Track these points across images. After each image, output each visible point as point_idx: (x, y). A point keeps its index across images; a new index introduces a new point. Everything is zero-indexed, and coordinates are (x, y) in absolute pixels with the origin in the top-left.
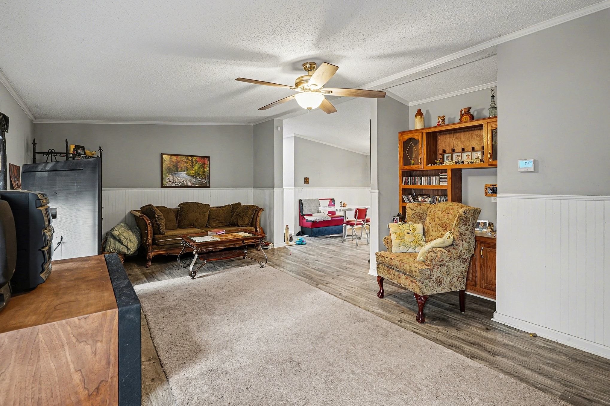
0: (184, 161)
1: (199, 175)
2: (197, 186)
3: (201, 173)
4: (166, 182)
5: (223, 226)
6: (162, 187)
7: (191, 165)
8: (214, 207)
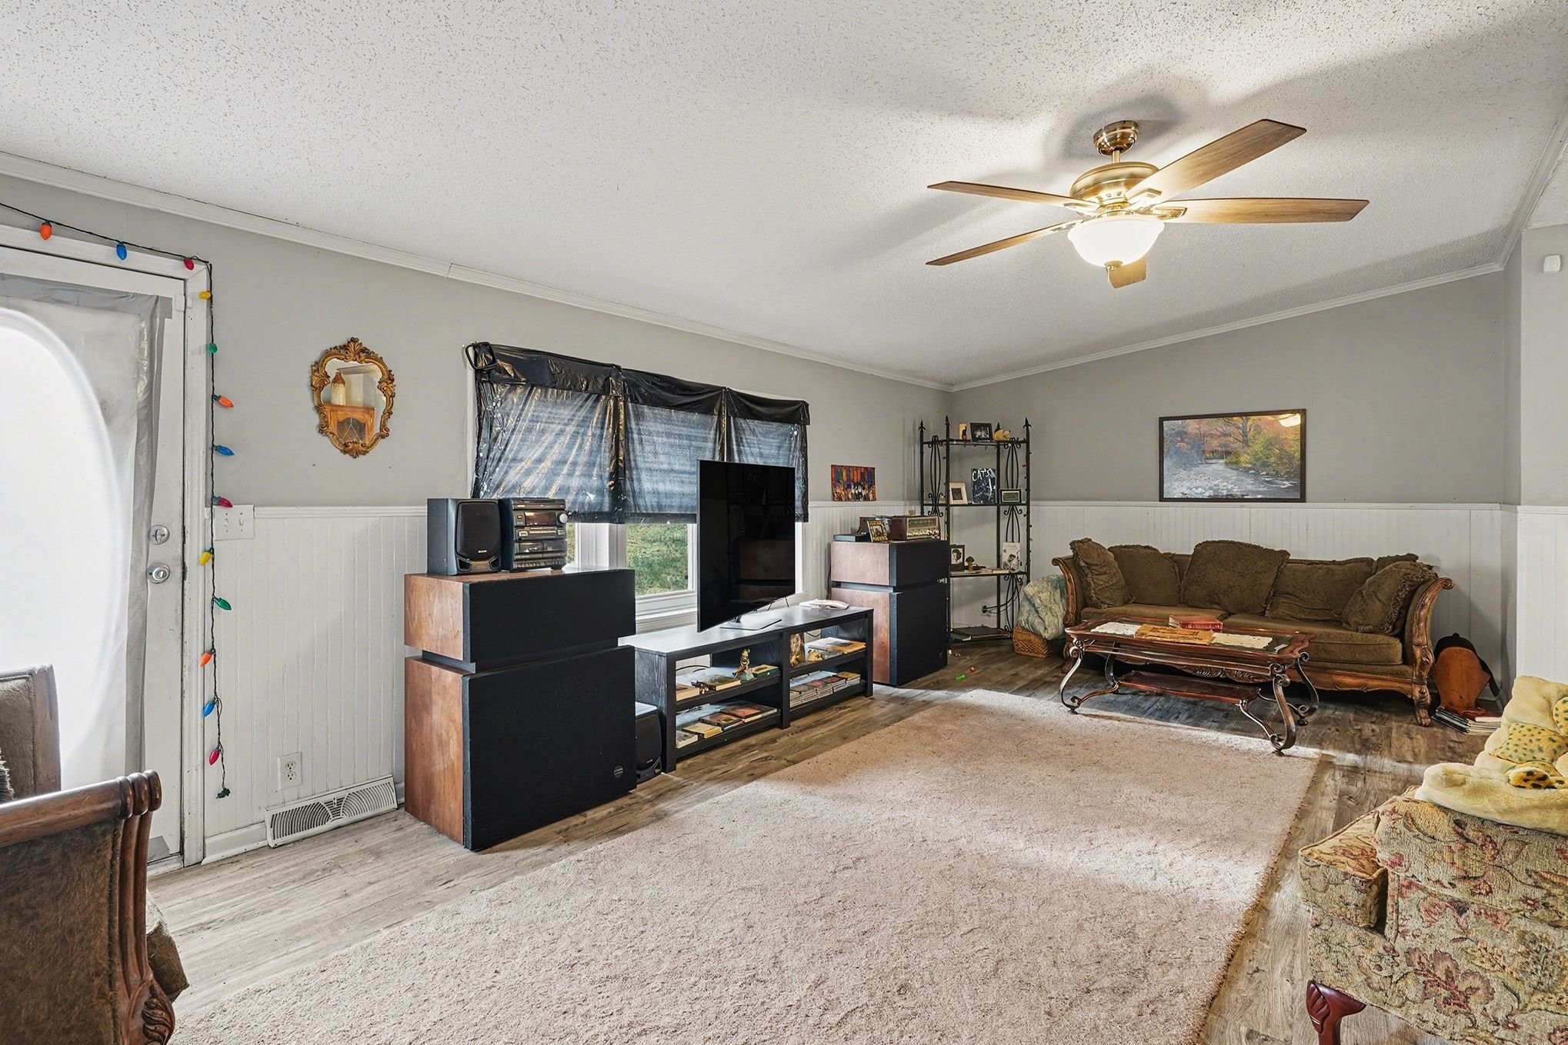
0: (1220, 429)
1: (1265, 465)
2: (1259, 496)
3: (1272, 460)
4: (1174, 489)
5: (1317, 621)
6: (1162, 499)
7: (1241, 438)
8: (1301, 562)
